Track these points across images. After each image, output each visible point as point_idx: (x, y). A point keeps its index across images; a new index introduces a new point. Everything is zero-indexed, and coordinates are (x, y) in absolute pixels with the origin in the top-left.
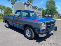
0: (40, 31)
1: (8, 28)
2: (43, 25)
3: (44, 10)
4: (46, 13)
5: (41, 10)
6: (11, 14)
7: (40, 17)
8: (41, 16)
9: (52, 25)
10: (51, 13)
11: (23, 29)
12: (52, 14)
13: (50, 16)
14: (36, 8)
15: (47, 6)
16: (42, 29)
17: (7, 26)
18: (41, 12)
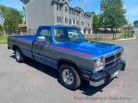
0: (92, 74)
1: (20, 61)
2: (99, 62)
3: (97, 16)
4: (101, 22)
5: (90, 16)
6: (20, 26)
7: (87, 32)
10: (111, 22)
11: (56, 67)
12: (114, 25)
13: (110, 29)
14: (79, 12)
15: (103, 6)
16: (97, 70)
17: (18, 57)
18: (90, 21)
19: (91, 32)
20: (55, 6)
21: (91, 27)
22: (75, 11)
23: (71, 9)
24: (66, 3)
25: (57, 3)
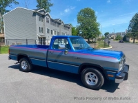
5: (69, 28)
20: (37, 17)
22: (56, 22)
23: (52, 20)
24: (48, 15)
25: (39, 14)
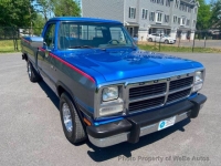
1: (31, 79)
3: (208, 7)
4: (214, 17)
5: (192, 7)
7: (184, 37)
8: (189, 33)
9: (166, 94)
16: (101, 114)
18: (193, 16)
19: (192, 36)
21: (193, 27)
